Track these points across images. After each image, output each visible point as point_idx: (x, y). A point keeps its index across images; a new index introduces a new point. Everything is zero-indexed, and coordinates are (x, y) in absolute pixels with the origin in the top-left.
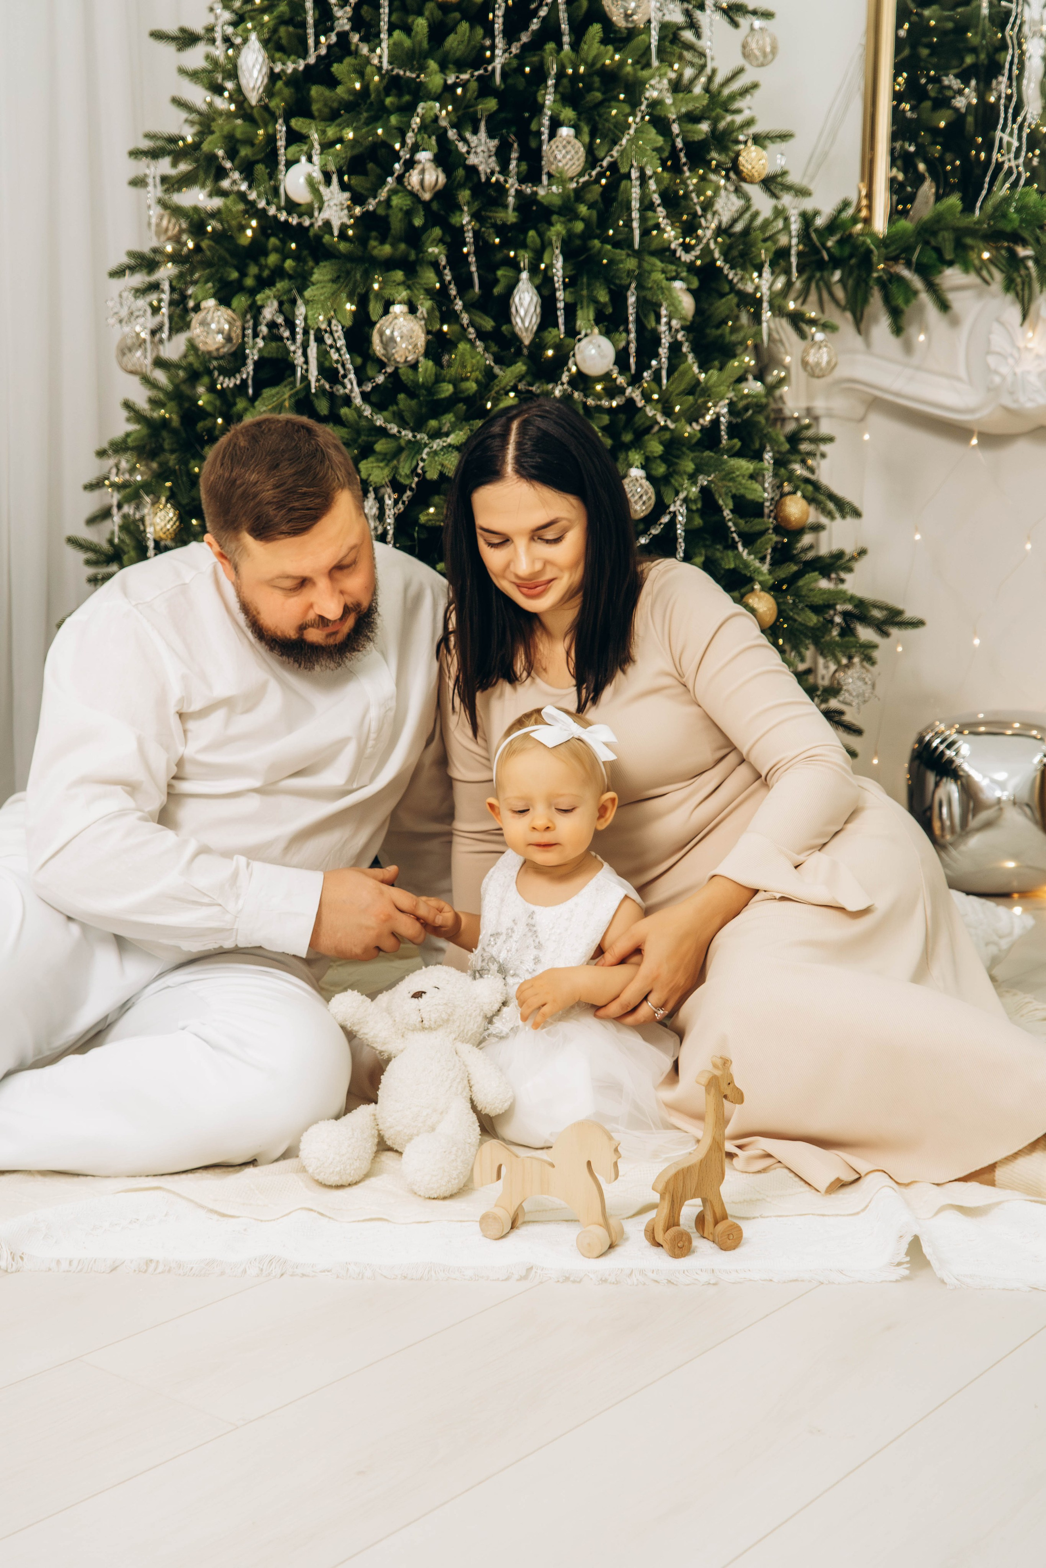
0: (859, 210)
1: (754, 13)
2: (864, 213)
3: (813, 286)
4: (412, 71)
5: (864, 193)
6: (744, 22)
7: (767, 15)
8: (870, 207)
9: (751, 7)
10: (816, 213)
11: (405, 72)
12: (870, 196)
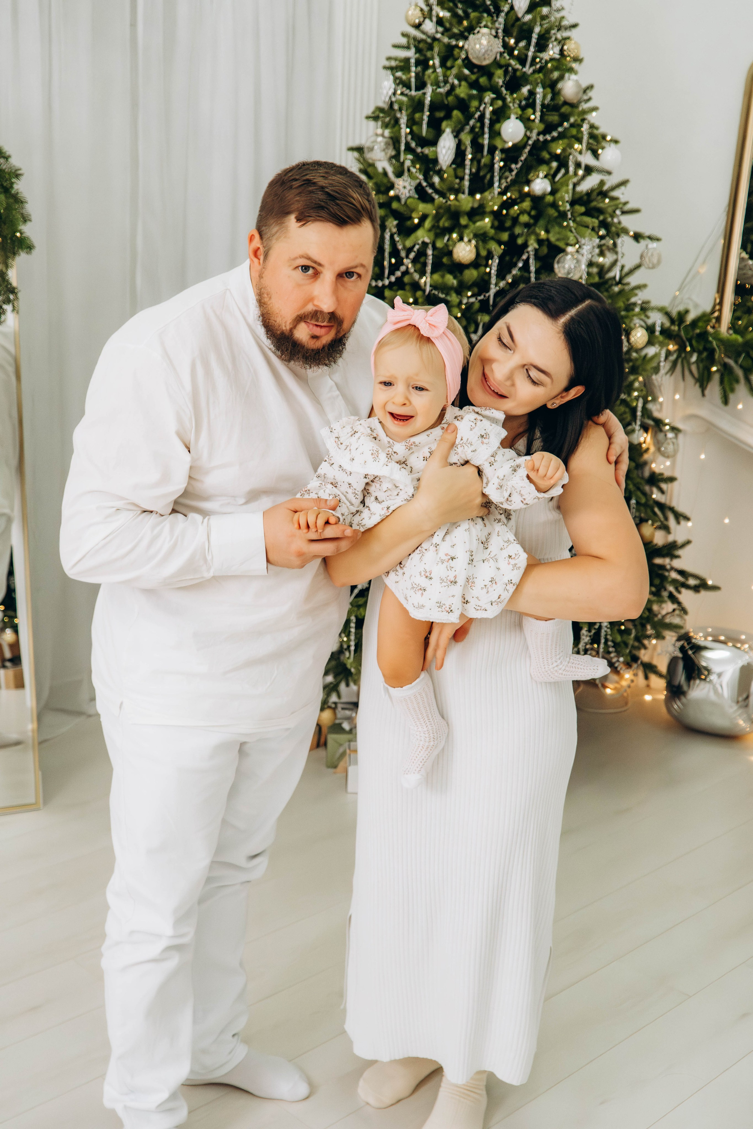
0: (713, 312)
1: (650, 238)
2: (716, 314)
3: (680, 361)
4: (442, 293)
5: (718, 301)
6: (643, 243)
7: (658, 240)
8: (720, 310)
9: (647, 234)
10: (687, 312)
11: (438, 293)
12: (721, 303)
